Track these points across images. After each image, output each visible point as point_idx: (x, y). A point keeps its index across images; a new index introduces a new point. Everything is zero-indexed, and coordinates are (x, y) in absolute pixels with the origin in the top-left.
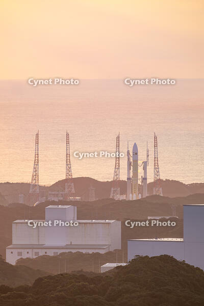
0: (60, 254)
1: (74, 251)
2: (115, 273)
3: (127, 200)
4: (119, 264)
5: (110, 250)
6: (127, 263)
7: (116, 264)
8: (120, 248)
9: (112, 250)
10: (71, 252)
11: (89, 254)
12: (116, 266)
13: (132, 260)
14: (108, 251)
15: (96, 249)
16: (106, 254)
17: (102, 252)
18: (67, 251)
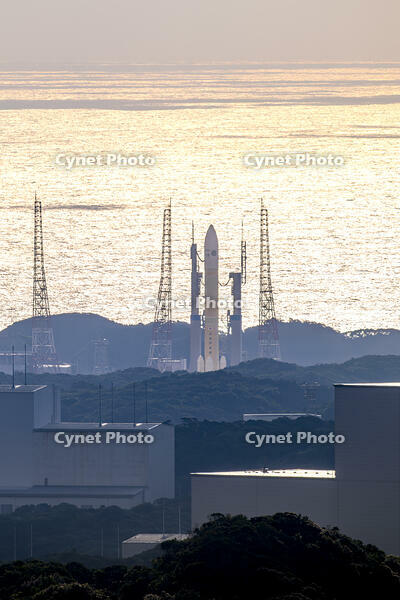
0: (17, 510)
1: (53, 503)
2: (159, 558)
3: (190, 371)
4: (171, 538)
5: (147, 501)
6: (189, 532)
7: (160, 536)
8: (171, 495)
9: (150, 499)
10: (44, 505)
11: (92, 510)
12: (160, 541)
13: (204, 525)
14: (140, 502)
15: (108, 497)
16: (137, 509)
17: (125, 505)
18: (36, 502)
